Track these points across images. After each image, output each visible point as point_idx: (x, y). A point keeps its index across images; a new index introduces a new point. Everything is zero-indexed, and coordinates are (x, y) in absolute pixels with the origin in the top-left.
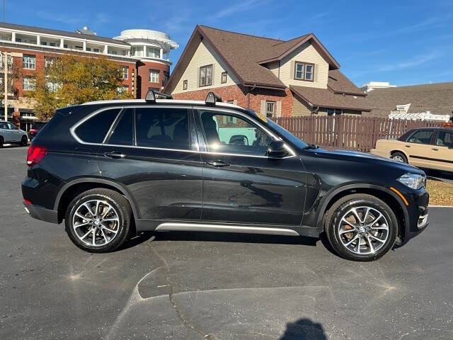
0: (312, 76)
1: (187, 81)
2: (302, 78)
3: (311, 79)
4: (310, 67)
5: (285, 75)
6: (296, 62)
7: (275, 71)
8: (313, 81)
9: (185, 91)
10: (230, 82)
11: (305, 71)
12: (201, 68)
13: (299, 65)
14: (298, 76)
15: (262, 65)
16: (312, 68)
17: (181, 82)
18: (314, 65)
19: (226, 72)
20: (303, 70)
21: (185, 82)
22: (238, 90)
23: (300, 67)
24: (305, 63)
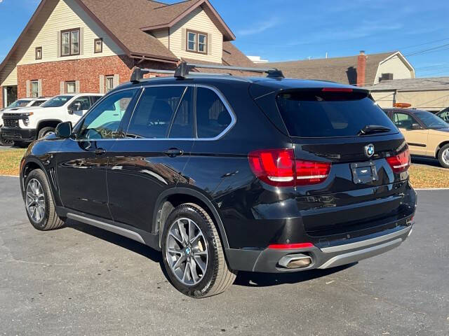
0: (205, 47)
1: (41, 48)
2: (195, 50)
3: (204, 51)
4: (203, 36)
5: (175, 45)
6: (188, 30)
7: (163, 40)
8: (206, 54)
9: (39, 61)
10: (107, 52)
11: (197, 41)
12: (62, 32)
13: (191, 34)
14: (190, 47)
15: (147, 32)
16: (205, 38)
17: (31, 50)
18: (207, 34)
19: (101, 39)
20: (195, 41)
21: (39, 49)
22: (120, 63)
23: (191, 37)
24: (197, 32)
